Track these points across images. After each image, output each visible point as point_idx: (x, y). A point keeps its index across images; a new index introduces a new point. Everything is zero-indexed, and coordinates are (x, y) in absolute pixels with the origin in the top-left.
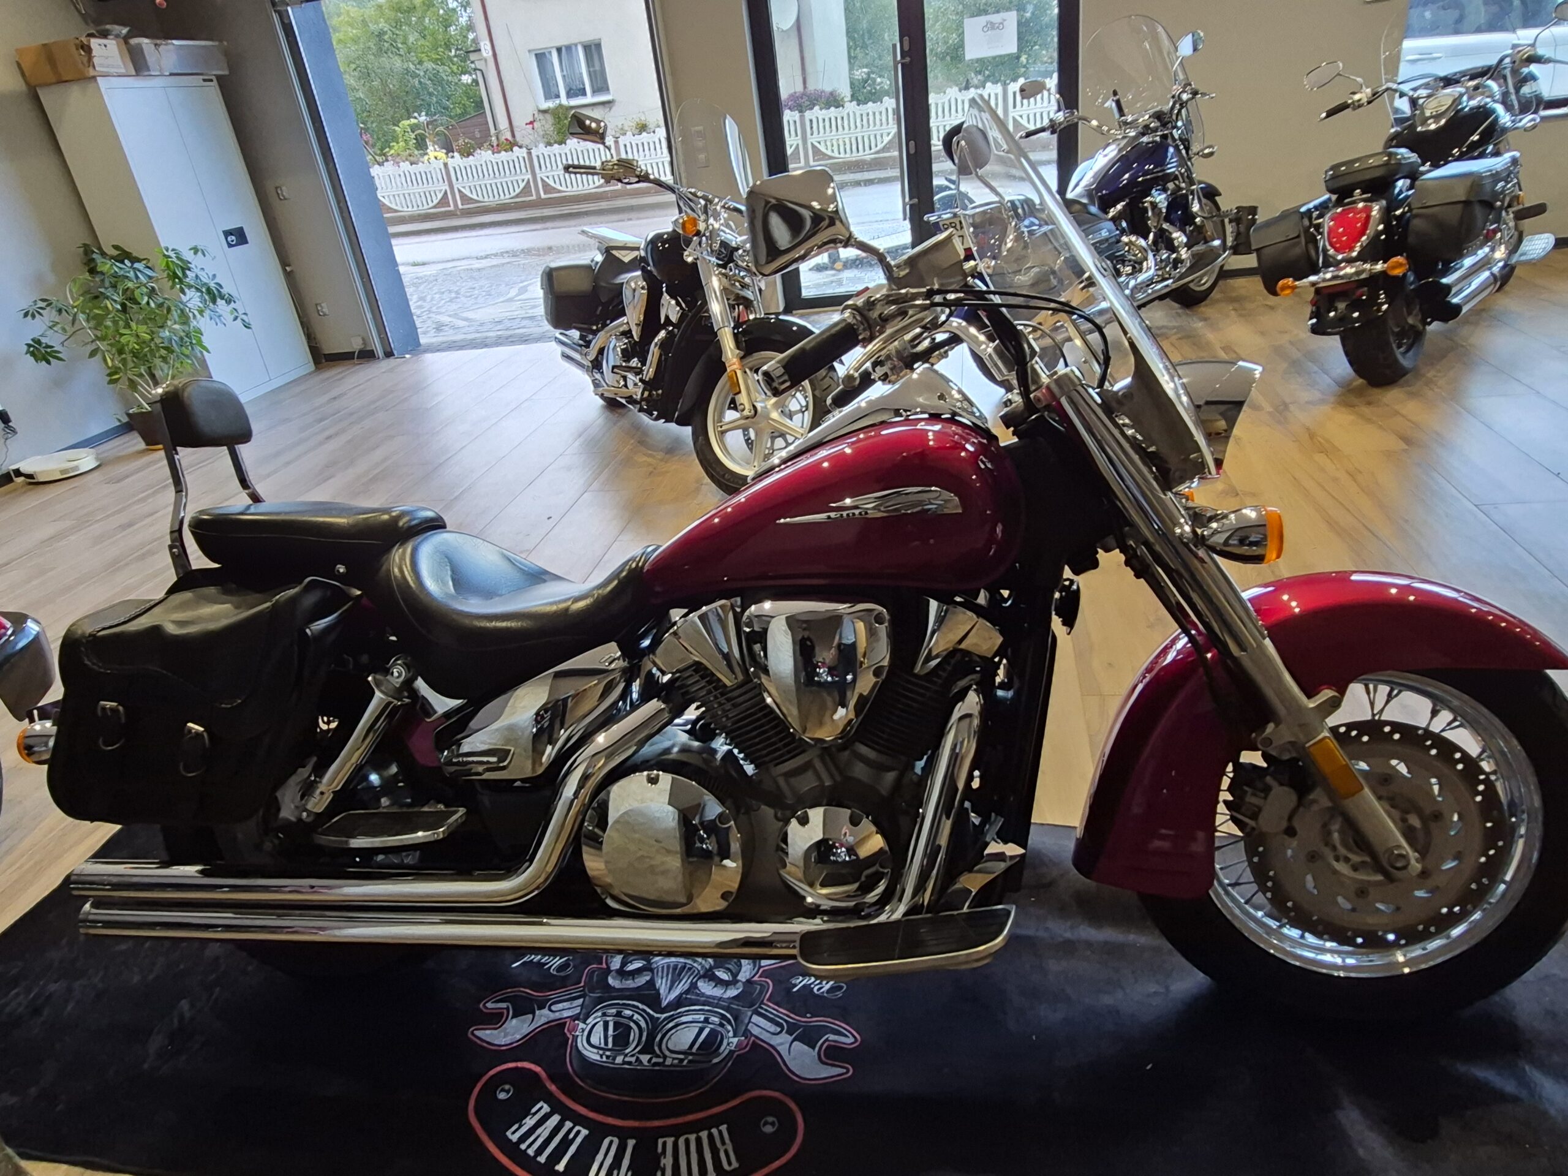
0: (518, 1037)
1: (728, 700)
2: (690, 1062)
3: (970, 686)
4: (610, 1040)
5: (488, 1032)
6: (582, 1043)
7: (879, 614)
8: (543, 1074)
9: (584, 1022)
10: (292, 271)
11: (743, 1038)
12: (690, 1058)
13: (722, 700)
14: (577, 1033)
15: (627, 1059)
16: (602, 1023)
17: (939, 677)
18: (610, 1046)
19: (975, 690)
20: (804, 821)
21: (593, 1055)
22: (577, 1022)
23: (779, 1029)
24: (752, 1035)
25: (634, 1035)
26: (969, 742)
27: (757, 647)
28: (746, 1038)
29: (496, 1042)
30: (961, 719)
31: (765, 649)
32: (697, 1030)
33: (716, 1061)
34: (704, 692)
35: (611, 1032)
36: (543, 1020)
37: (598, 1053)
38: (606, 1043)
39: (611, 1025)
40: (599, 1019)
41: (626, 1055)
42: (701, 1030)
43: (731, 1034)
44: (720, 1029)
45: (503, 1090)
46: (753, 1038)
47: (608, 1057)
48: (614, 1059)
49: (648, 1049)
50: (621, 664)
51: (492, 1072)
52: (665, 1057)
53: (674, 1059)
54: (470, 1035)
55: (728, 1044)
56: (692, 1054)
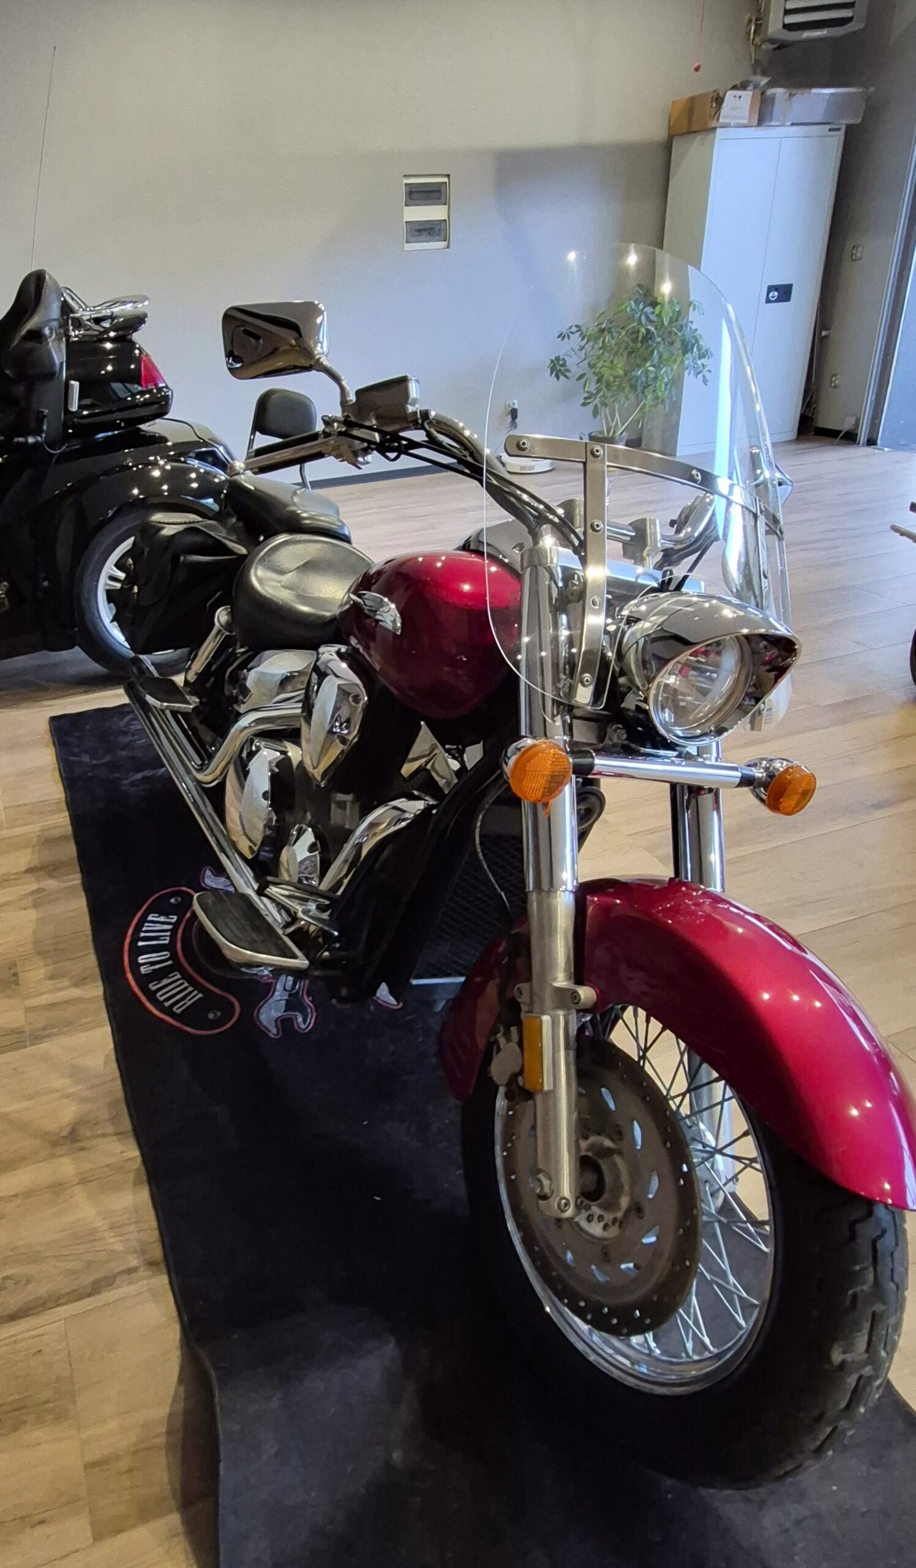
10: (826, 337)
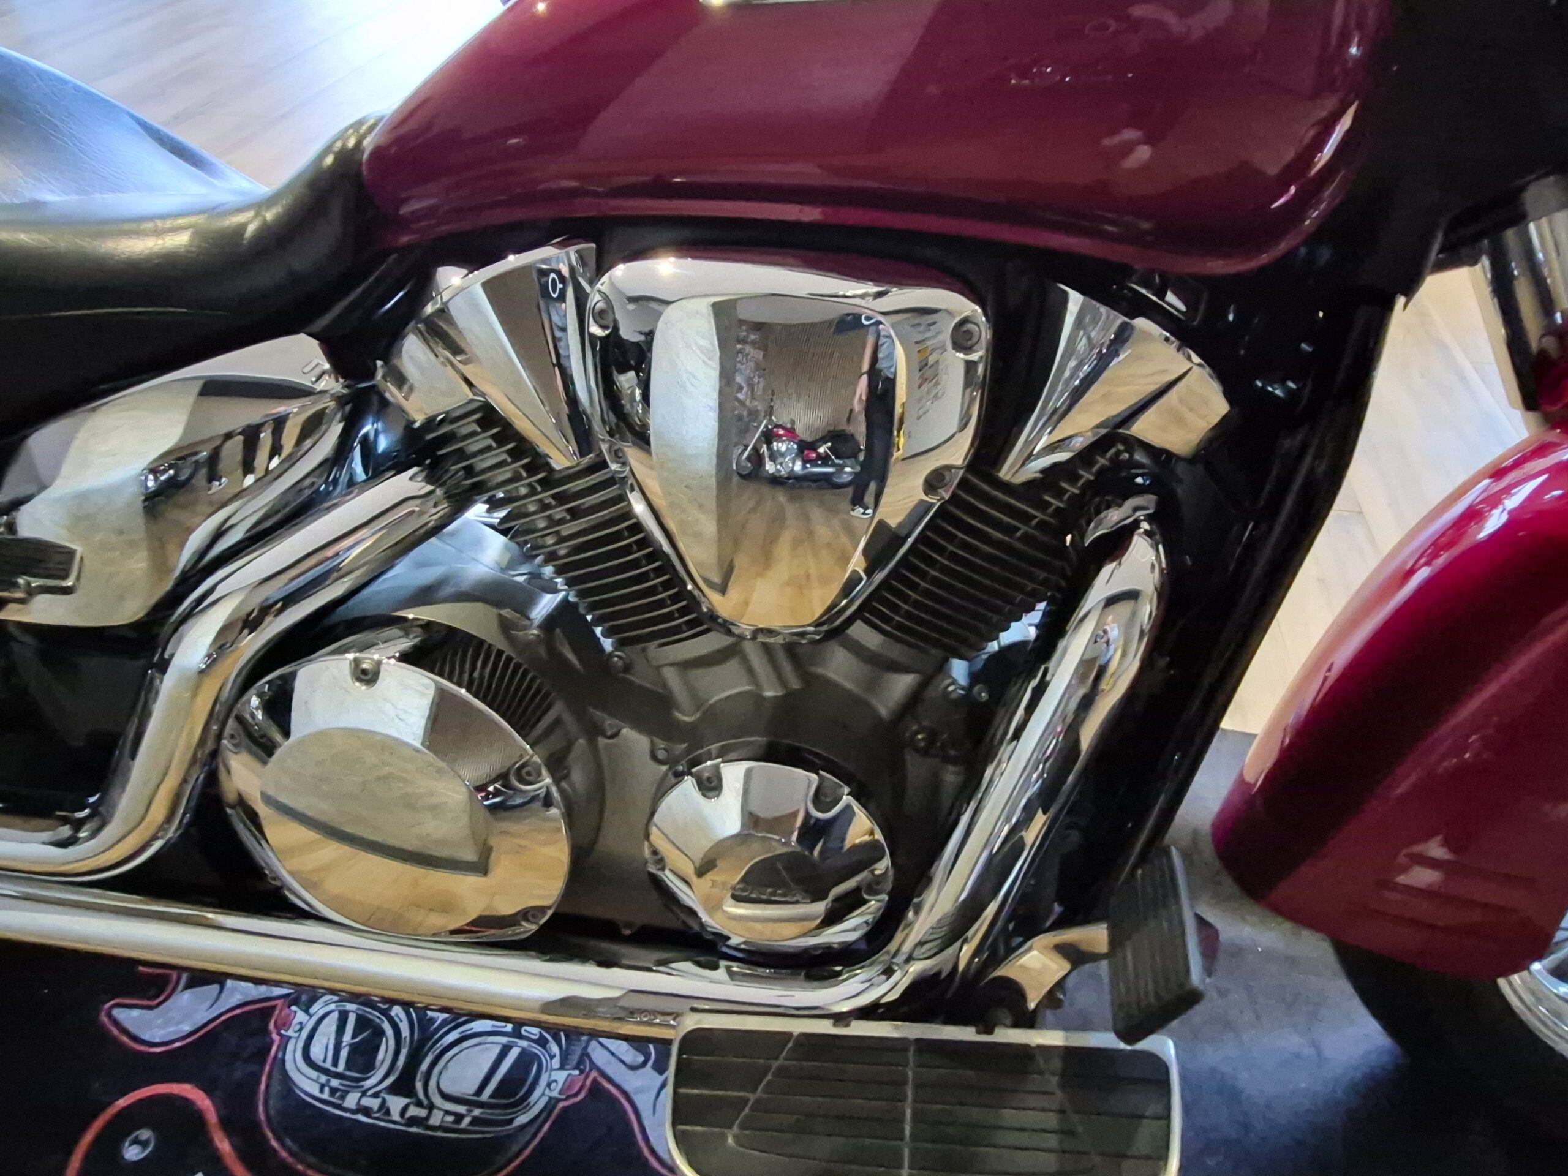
0: (187, 1028)
1: (561, 499)
2: (475, 1121)
3: (1136, 524)
4: (344, 1053)
5: (135, 1013)
6: (293, 1057)
7: (965, 321)
8: (212, 1116)
9: (307, 1011)
11: (577, 1072)
12: (477, 1112)
13: (546, 496)
14: (290, 1033)
15: (367, 1102)
16: (336, 1015)
17: (1059, 493)
18: (341, 1068)
19: (1147, 533)
20: (711, 786)
21: (308, 1083)
22: (294, 1008)
23: (641, 1059)
24: (594, 1066)
25: (384, 1053)
26: (1124, 655)
27: (626, 381)
28: (582, 1072)
29: (146, 1036)
30: (1111, 601)
31: (645, 386)
32: (496, 1050)
33: (522, 1119)
34: (505, 474)
35: (347, 1038)
36: (236, 999)
37: (316, 1081)
38: (335, 1063)
39: (352, 1020)
40: (332, 1007)
41: (364, 1094)
42: (505, 1050)
43: (556, 1063)
44: (537, 1050)
45: (136, 1141)
46: (594, 1074)
47: (333, 1091)
48: (343, 1098)
49: (403, 1086)
50: (332, 385)
51: (122, 1103)
52: (431, 1107)
53: (447, 1113)
54: (104, 1019)
55: (549, 1085)
56: (481, 1105)
